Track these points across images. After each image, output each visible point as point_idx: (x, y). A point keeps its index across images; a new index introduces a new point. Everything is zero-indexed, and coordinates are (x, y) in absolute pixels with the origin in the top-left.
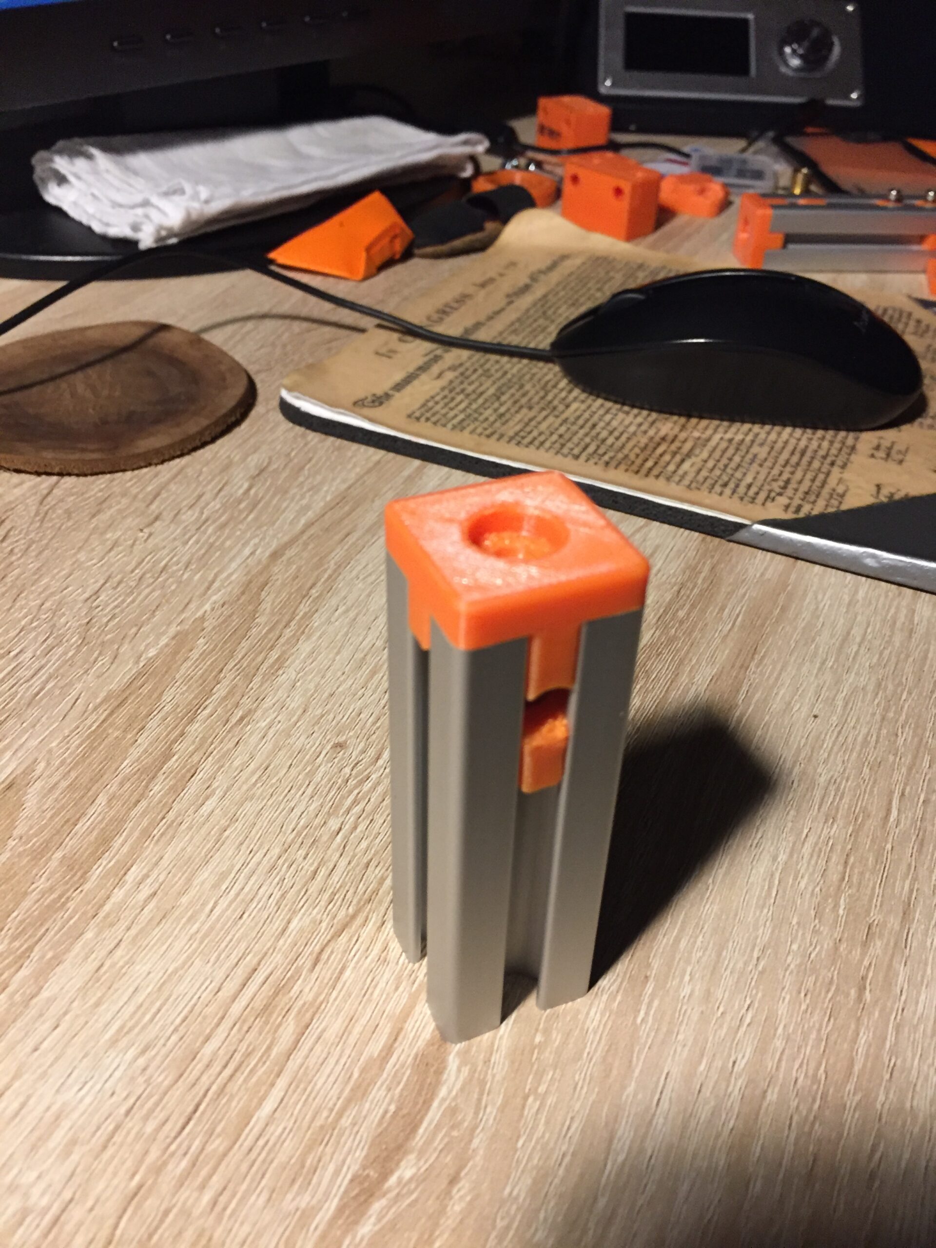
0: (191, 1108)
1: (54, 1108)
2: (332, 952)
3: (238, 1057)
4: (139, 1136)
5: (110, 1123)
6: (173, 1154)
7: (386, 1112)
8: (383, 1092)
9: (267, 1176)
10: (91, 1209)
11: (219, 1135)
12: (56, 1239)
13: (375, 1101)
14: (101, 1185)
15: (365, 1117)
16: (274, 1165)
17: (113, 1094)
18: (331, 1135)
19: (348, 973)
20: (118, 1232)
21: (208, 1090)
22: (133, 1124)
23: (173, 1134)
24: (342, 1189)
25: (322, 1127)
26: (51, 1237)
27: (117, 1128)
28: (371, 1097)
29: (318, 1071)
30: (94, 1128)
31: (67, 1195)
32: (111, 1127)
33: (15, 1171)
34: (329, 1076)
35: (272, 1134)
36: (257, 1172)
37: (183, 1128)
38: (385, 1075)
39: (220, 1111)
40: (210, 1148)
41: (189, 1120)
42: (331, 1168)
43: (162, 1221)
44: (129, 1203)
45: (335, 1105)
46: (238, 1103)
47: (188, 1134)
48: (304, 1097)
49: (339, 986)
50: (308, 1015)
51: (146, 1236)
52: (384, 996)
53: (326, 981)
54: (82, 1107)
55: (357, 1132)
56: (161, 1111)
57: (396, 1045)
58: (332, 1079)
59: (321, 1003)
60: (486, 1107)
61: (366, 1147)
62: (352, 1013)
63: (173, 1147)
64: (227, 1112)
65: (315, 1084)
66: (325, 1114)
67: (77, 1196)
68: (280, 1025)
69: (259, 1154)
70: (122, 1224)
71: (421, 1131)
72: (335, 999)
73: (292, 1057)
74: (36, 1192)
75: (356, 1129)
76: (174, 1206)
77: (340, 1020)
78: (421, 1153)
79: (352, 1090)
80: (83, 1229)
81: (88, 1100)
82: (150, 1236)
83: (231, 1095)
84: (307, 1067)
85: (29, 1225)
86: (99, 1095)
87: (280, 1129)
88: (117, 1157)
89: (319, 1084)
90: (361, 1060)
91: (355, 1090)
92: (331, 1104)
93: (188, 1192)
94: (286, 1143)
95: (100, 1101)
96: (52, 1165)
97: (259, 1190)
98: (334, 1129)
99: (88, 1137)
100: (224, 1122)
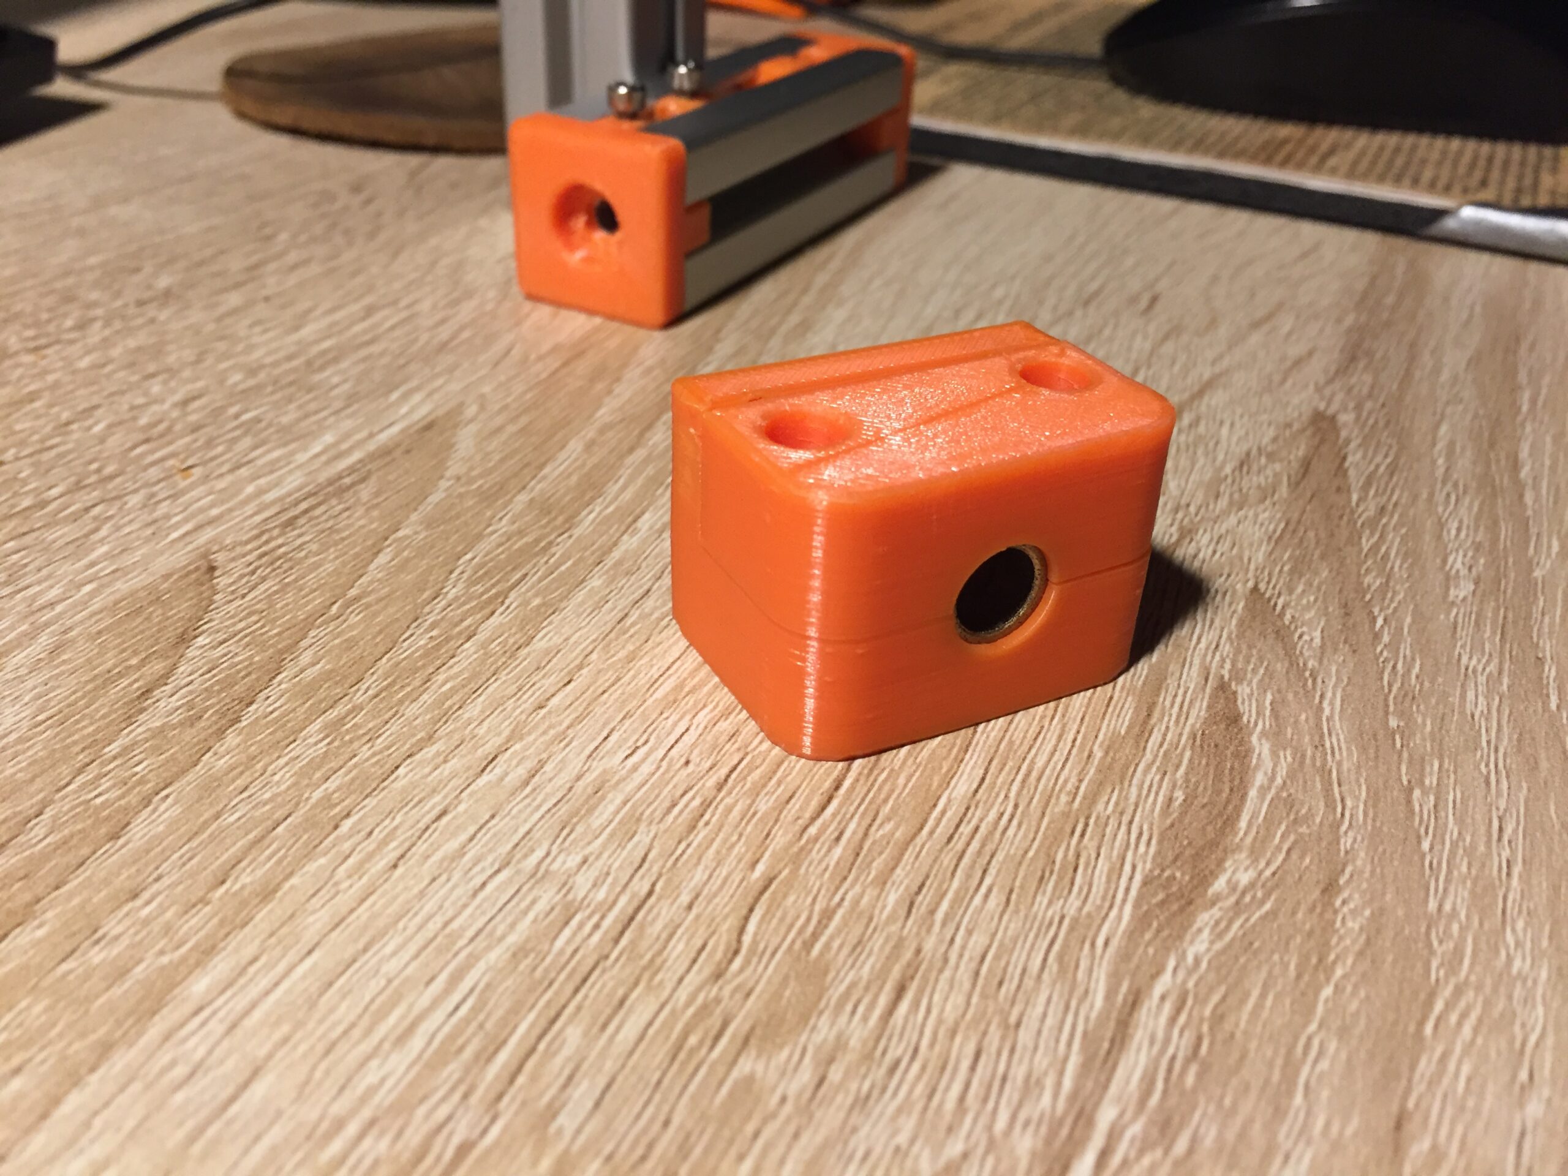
1: (589, 778)
4: (747, 815)
5: (693, 798)
6: (816, 839)
7: (1170, 800)
8: (1154, 775)
9: (992, 871)
10: (690, 907)
11: (888, 819)
12: (633, 943)
13: (1146, 786)
14: (699, 875)
15: (1137, 805)
16: (1000, 856)
17: (687, 763)
18: (1086, 825)
20: (747, 939)
22: (734, 800)
23: (807, 815)
24: (1133, 893)
25: (1066, 815)
26: (624, 942)
27: (706, 805)
28: (1135, 782)
29: (1031, 747)
30: (667, 804)
31: (641, 886)
32: (697, 802)
33: (539, 853)
34: (1053, 754)
35: (981, 820)
36: (972, 866)
37: (823, 808)
38: (1149, 756)
39: (880, 789)
40: (876, 834)
41: (830, 799)
42: (1103, 866)
43: (822, 925)
44: (757, 900)
45: (1077, 788)
46: (908, 781)
47: (834, 815)
48: (1020, 777)
51: (798, 945)
54: (638, 778)
55: (1131, 822)
56: (779, 783)
57: (1153, 721)
58: (1059, 758)
60: (1343, 800)
61: (1154, 842)
63: (813, 830)
64: (892, 791)
65: (1033, 762)
66: (1064, 798)
67: (658, 888)
70: (751, 927)
71: (1243, 824)
74: (582, 882)
75: (1126, 819)
76: (839, 905)
78: (1255, 854)
79: (1099, 771)
80: (680, 932)
81: (646, 769)
82: (808, 946)
83: (892, 770)
84: (1011, 743)
85: (581, 926)
86: (664, 764)
87: (993, 815)
88: (718, 840)
89: (1040, 763)
90: (1101, 737)
91: (1104, 770)
92: (1069, 786)
93: (858, 888)
94: (1011, 832)
95: (667, 771)
96: (604, 846)
97: (983, 890)
98: (1088, 818)
99: (658, 814)
100: (891, 802)
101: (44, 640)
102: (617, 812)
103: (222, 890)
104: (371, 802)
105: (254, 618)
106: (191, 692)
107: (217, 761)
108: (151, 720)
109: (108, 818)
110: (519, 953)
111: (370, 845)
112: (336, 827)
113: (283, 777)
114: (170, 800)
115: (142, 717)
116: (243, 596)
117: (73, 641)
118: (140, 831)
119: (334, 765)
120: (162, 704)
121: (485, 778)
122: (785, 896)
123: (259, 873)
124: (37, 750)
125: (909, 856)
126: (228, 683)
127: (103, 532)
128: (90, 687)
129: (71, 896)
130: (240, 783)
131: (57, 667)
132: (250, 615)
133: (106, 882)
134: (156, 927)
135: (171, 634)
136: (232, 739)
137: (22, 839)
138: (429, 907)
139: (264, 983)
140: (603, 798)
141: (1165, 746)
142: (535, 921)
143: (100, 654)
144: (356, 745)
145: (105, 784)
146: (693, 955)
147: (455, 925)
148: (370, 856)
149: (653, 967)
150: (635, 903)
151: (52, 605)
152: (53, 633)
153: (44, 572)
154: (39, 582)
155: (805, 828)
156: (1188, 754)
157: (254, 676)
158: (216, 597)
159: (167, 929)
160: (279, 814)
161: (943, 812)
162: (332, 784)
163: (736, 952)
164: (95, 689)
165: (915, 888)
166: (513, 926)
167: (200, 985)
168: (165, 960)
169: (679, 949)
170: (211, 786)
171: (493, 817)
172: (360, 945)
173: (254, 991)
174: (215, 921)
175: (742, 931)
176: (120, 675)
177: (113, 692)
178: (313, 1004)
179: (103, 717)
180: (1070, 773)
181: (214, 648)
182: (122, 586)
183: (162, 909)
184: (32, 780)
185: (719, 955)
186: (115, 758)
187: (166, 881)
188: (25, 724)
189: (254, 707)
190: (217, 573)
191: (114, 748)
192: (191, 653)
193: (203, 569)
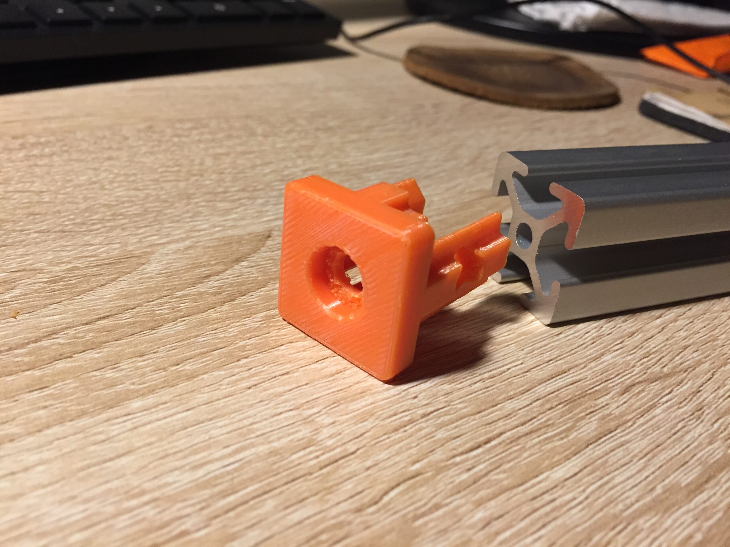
0: (483, 439)
1: (363, 385)
2: (643, 390)
3: (536, 423)
4: (429, 436)
5: (406, 416)
8: (688, 518)
9: (549, 528)
10: (368, 469)
11: (505, 472)
12: (328, 473)
13: (679, 522)
14: (383, 455)
15: (666, 531)
16: (559, 522)
17: (415, 397)
18: (625, 528)
19: (658, 411)
20: (386, 499)
21: (501, 434)
22: (427, 426)
23: (461, 450)
25: (615, 516)
26: (325, 471)
27: (411, 422)
28: (674, 516)
29: (617, 469)
30: (392, 413)
31: (351, 447)
32: (407, 419)
33: (315, 410)
34: (628, 479)
35: (560, 496)
37: (472, 450)
38: (692, 505)
39: (511, 454)
40: (493, 476)
41: (479, 447)
43: (431, 511)
44: (405, 481)
45: (632, 504)
46: (530, 456)
47: (475, 457)
49: (647, 417)
50: (613, 424)
51: (411, 515)
52: (696, 444)
53: (634, 407)
56: (456, 427)
57: (708, 486)
58: (631, 482)
59: (628, 421)
62: (659, 441)
63: (458, 459)
64: (516, 458)
65: (613, 478)
66: (621, 506)
67: (359, 452)
68: (583, 418)
69: (543, 506)
70: (392, 494)
72: (643, 424)
73: (591, 447)
74: (325, 433)
76: (447, 505)
77: (646, 441)
79: (654, 500)
80: (355, 479)
82: (416, 518)
83: (524, 447)
84: (606, 462)
85: (311, 453)
86: (403, 393)
87: (569, 496)
88: (405, 442)
89: (617, 480)
90: (667, 481)
91: (657, 502)
92: (628, 502)
93: (463, 501)
94: (574, 511)
95: (402, 397)
96: (347, 420)
97: (536, 536)
98: (629, 524)
99: (384, 416)
100: (512, 464)
101: (187, 243)
102: (365, 406)
103: (175, 368)
104: (260, 356)
105: (271, 262)
106: (224, 282)
107: (213, 314)
108: (201, 288)
109: (156, 320)
110: (273, 453)
111: (246, 374)
112: (238, 361)
113: (233, 331)
114: (184, 322)
115: (199, 285)
116: (273, 252)
117: (197, 247)
118: (163, 330)
119: (257, 334)
120: (210, 283)
121: (316, 365)
122: (421, 486)
123: (194, 367)
124: (152, 284)
125: (503, 497)
126: (241, 284)
127: (239, 210)
128: (189, 266)
129: (120, 345)
130: (215, 326)
131: (184, 254)
132: (270, 260)
133: (136, 345)
134: (139, 372)
135: (234, 257)
136: (226, 307)
137: (120, 316)
138: (251, 412)
139: (161, 415)
140: (363, 397)
141: (707, 504)
142: (291, 441)
143: (203, 255)
144: (272, 328)
145: (166, 306)
146: (353, 493)
147: (255, 426)
148: (243, 379)
149: (330, 490)
150: (343, 454)
151: (200, 231)
152: (192, 242)
153: (207, 218)
154: (202, 221)
155: (455, 456)
156: (719, 515)
157: (253, 285)
158: (263, 249)
159: (143, 374)
160: (220, 346)
161: (540, 482)
162: (249, 342)
163: (376, 503)
164: (191, 268)
165: (496, 515)
166: (279, 439)
167: (136, 404)
168: (132, 387)
169: (348, 487)
170: (202, 323)
171: (307, 384)
172: (210, 417)
173: (154, 416)
174: (163, 379)
175: (386, 493)
176: (204, 266)
177: (197, 271)
178: (172, 433)
179: (186, 280)
180: (634, 494)
181: (246, 268)
182: (230, 232)
183: (147, 366)
184: (141, 294)
185: (366, 500)
186: (177, 297)
187: (157, 355)
188: (156, 272)
189: (244, 297)
190: (270, 239)
191: (180, 294)
192: (237, 267)
193: (266, 236)
